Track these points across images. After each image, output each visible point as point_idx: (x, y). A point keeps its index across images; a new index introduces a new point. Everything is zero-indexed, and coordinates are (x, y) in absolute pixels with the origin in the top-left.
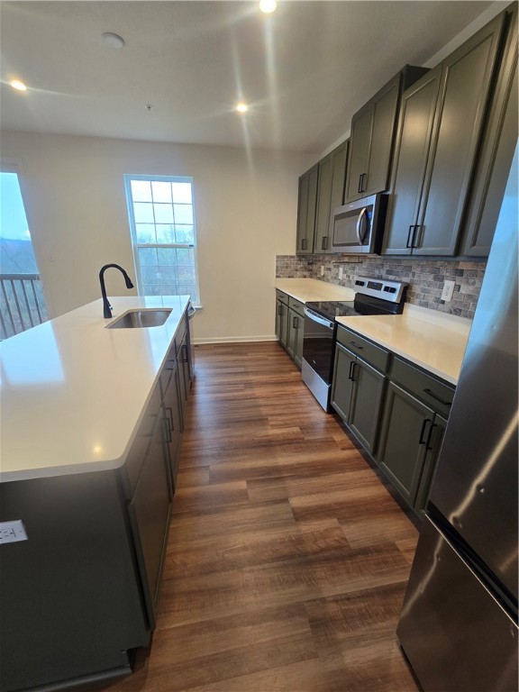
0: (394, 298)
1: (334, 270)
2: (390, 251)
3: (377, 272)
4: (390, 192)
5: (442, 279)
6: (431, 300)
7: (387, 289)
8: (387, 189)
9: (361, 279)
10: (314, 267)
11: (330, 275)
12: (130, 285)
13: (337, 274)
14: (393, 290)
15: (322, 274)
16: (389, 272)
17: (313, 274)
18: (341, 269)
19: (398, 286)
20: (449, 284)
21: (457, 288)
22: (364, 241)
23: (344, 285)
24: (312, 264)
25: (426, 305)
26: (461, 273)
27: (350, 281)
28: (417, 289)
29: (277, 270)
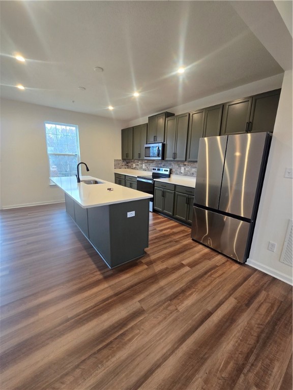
0: (167, 173)
1: (140, 166)
2: (167, 159)
3: (159, 166)
4: (165, 143)
5: (180, 167)
6: (178, 173)
7: (165, 170)
8: (164, 142)
9: (154, 168)
10: (129, 164)
11: (138, 167)
12: (88, 170)
13: (142, 167)
14: (167, 171)
15: (134, 167)
16: (164, 165)
17: (129, 167)
18: (144, 165)
19: (168, 169)
20: (183, 168)
21: (185, 169)
22: (158, 155)
23: (145, 170)
24: (128, 163)
25: (177, 174)
26: (185, 165)
27: (148, 169)
28: (174, 170)
29: (115, 166)
